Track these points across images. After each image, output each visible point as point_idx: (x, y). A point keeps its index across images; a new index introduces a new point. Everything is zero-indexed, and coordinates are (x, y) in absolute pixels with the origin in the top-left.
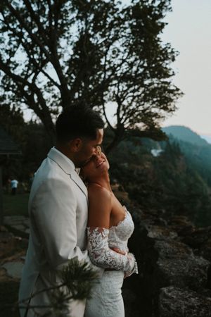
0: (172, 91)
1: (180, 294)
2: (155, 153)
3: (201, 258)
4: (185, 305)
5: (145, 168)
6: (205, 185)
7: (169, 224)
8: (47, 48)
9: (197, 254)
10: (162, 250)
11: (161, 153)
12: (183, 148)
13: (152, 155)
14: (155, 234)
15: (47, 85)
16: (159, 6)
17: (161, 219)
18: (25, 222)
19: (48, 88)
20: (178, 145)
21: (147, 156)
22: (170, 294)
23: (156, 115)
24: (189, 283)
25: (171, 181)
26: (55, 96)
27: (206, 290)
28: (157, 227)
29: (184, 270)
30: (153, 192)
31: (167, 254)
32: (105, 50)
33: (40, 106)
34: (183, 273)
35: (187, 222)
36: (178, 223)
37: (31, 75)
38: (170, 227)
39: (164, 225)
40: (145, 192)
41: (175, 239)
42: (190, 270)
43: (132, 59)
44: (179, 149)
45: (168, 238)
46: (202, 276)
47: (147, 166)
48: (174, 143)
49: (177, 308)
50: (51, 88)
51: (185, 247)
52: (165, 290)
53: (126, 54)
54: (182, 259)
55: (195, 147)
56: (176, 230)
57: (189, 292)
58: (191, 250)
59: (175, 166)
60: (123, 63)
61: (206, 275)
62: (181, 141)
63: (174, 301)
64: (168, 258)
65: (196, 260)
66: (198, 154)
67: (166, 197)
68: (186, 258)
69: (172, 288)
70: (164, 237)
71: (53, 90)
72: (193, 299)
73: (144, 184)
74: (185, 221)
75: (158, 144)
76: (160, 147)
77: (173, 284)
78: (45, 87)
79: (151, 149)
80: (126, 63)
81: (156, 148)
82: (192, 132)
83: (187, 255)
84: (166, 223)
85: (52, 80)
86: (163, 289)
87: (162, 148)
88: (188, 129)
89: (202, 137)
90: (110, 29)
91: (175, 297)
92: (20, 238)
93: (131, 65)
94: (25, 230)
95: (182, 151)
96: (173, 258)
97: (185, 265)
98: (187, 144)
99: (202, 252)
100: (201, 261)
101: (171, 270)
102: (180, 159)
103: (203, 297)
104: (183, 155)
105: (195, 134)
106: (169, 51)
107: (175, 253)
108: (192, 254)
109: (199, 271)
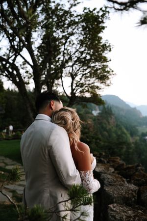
0: (108, 72)
1: (121, 209)
2: (95, 113)
3: (133, 185)
4: (126, 216)
5: (88, 123)
6: (129, 135)
7: (108, 162)
8: (23, 38)
9: (129, 182)
10: (106, 180)
11: (99, 113)
12: (114, 110)
13: (93, 114)
14: (99, 169)
15: (22, 64)
16: (102, 16)
17: (102, 159)
18: (5, 161)
19: (22, 66)
20: (111, 108)
21: (89, 115)
22: (114, 209)
23: (97, 87)
24: (126, 201)
25: (106, 133)
26: (27, 72)
27: (137, 206)
28: (101, 164)
29: (122, 193)
30: (94, 140)
31: (109, 182)
32: (64, 42)
33: (17, 78)
34: (122, 195)
35: (120, 161)
36: (114, 161)
37: (12, 57)
38: (108, 164)
39: (105, 163)
40: (88, 140)
41: (113, 172)
42: (126, 193)
43: (83, 49)
44: (111, 111)
45: (109, 172)
46: (134, 197)
47: (89, 122)
48: (108, 107)
49: (120, 218)
50: (25, 66)
51: (121, 178)
52: (111, 206)
53: (79, 45)
54: (120, 185)
55: (123, 110)
56: (113, 167)
57: (127, 207)
58: (125, 180)
59: (109, 122)
60: (76, 51)
61: (136, 196)
62: (113, 106)
63: (118, 213)
64: (110, 185)
65: (130, 186)
66: (124, 114)
67: (102, 143)
68: (122, 185)
69: (115, 205)
70: (106, 171)
71: (26, 68)
72: (130, 212)
73: (87, 135)
74: (118, 160)
75: (97, 107)
76: (98, 109)
77: (116, 202)
78: (21, 65)
79: (92, 110)
80: (78, 52)
81: (96, 110)
82: (120, 99)
83: (122, 183)
84: (106, 162)
85: (26, 61)
86: (110, 205)
87: (100, 110)
88: (117, 98)
89: (127, 103)
90: (68, 28)
91: (118, 210)
92: (3, 173)
93: (82, 53)
94: (5, 166)
95: (113, 112)
96: (114, 185)
97: (122, 189)
98: (117, 107)
99: (132, 181)
100: (132, 187)
101: (114, 193)
102: (111, 118)
103: (136, 210)
104: (113, 115)
105: (122, 101)
106: (107, 45)
107: (115, 182)
108: (126, 183)
109: (132, 193)
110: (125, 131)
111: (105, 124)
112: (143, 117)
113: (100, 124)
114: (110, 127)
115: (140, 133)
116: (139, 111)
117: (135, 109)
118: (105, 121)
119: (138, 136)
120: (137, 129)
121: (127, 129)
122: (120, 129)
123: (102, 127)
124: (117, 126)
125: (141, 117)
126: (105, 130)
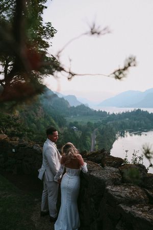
6: (57, 126)
22: (114, 190)
52: (109, 188)
61: (121, 176)
66: (52, 105)
72: (127, 189)
86: (107, 188)
101: (104, 177)
102: (39, 108)
104: (41, 105)
110: (54, 122)
111: (33, 115)
112: (71, 107)
113: (28, 115)
114: (39, 118)
115: (68, 124)
116: (67, 101)
117: (63, 99)
118: (33, 112)
119: (67, 126)
120: (65, 120)
121: (55, 120)
122: (49, 120)
123: (30, 118)
124: (45, 117)
125: (69, 107)
126: (33, 121)
